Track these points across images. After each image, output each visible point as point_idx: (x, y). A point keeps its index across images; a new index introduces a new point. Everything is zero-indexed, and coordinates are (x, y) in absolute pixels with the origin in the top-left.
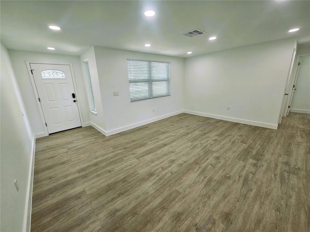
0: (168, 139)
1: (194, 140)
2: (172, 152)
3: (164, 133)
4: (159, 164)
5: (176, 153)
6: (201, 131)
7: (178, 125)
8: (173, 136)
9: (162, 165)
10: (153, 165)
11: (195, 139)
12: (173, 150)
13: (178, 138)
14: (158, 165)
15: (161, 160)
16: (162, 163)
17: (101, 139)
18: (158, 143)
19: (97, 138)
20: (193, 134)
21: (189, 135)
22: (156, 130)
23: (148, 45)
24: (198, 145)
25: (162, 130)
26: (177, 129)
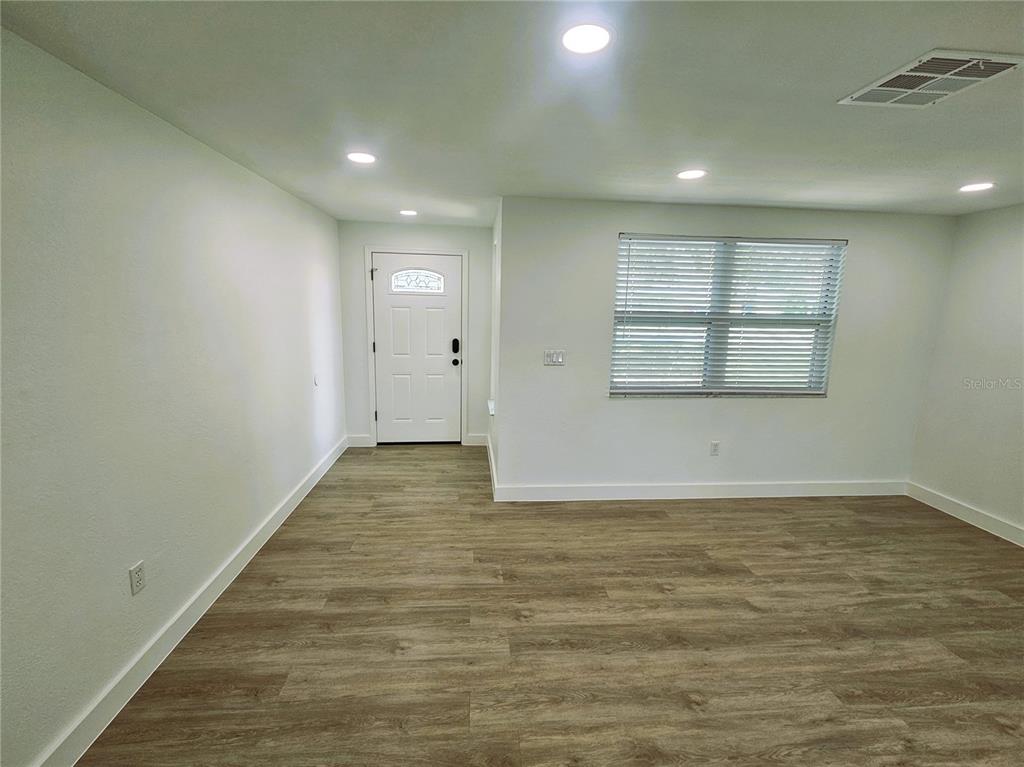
0: (710, 613)
1: (872, 696)
2: (686, 701)
3: (715, 570)
4: (576, 727)
5: (702, 716)
6: (969, 654)
7: (821, 557)
8: (755, 609)
9: (579, 745)
10: (549, 715)
11: (884, 691)
12: (698, 692)
13: (772, 637)
14: (566, 729)
15: (597, 714)
16: (590, 730)
17: (474, 505)
18: (650, 615)
19: (466, 496)
20: (892, 653)
21: (857, 648)
22: (692, 542)
23: (692, 175)
24: (879, 746)
25: (717, 555)
26: (803, 579)
